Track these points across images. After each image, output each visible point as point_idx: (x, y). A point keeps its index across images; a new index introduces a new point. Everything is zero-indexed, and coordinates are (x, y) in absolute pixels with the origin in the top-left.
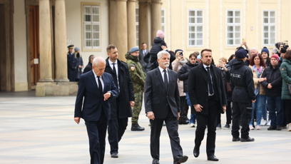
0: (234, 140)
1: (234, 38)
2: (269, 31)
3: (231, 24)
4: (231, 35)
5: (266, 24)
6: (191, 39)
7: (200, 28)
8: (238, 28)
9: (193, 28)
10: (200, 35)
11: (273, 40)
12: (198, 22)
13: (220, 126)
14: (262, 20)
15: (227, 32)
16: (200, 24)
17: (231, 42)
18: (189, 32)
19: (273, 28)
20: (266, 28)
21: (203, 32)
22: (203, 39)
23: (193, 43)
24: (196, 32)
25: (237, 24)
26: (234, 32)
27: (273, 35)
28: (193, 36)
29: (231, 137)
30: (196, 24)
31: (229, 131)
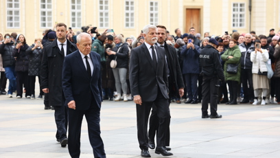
0: (46, 109)
1: (47, 22)
2: (76, 17)
3: (44, 10)
4: (44, 19)
5: (73, 11)
6: (9, 22)
7: (17, 13)
8: (50, 13)
9: (11, 12)
10: (17, 18)
11: (79, 25)
12: (15, 7)
13: (34, 96)
14: (70, 7)
15: (40, 16)
16: (17, 9)
17: (44, 25)
18: (7, 16)
19: (79, 14)
20: (74, 14)
21: (20, 16)
22: (20, 21)
23: (11, 25)
24: (13, 16)
25: (49, 10)
26: (47, 16)
27: (79, 20)
28: (11, 18)
29: (44, 106)
30: (13, 9)
31: (42, 101)
